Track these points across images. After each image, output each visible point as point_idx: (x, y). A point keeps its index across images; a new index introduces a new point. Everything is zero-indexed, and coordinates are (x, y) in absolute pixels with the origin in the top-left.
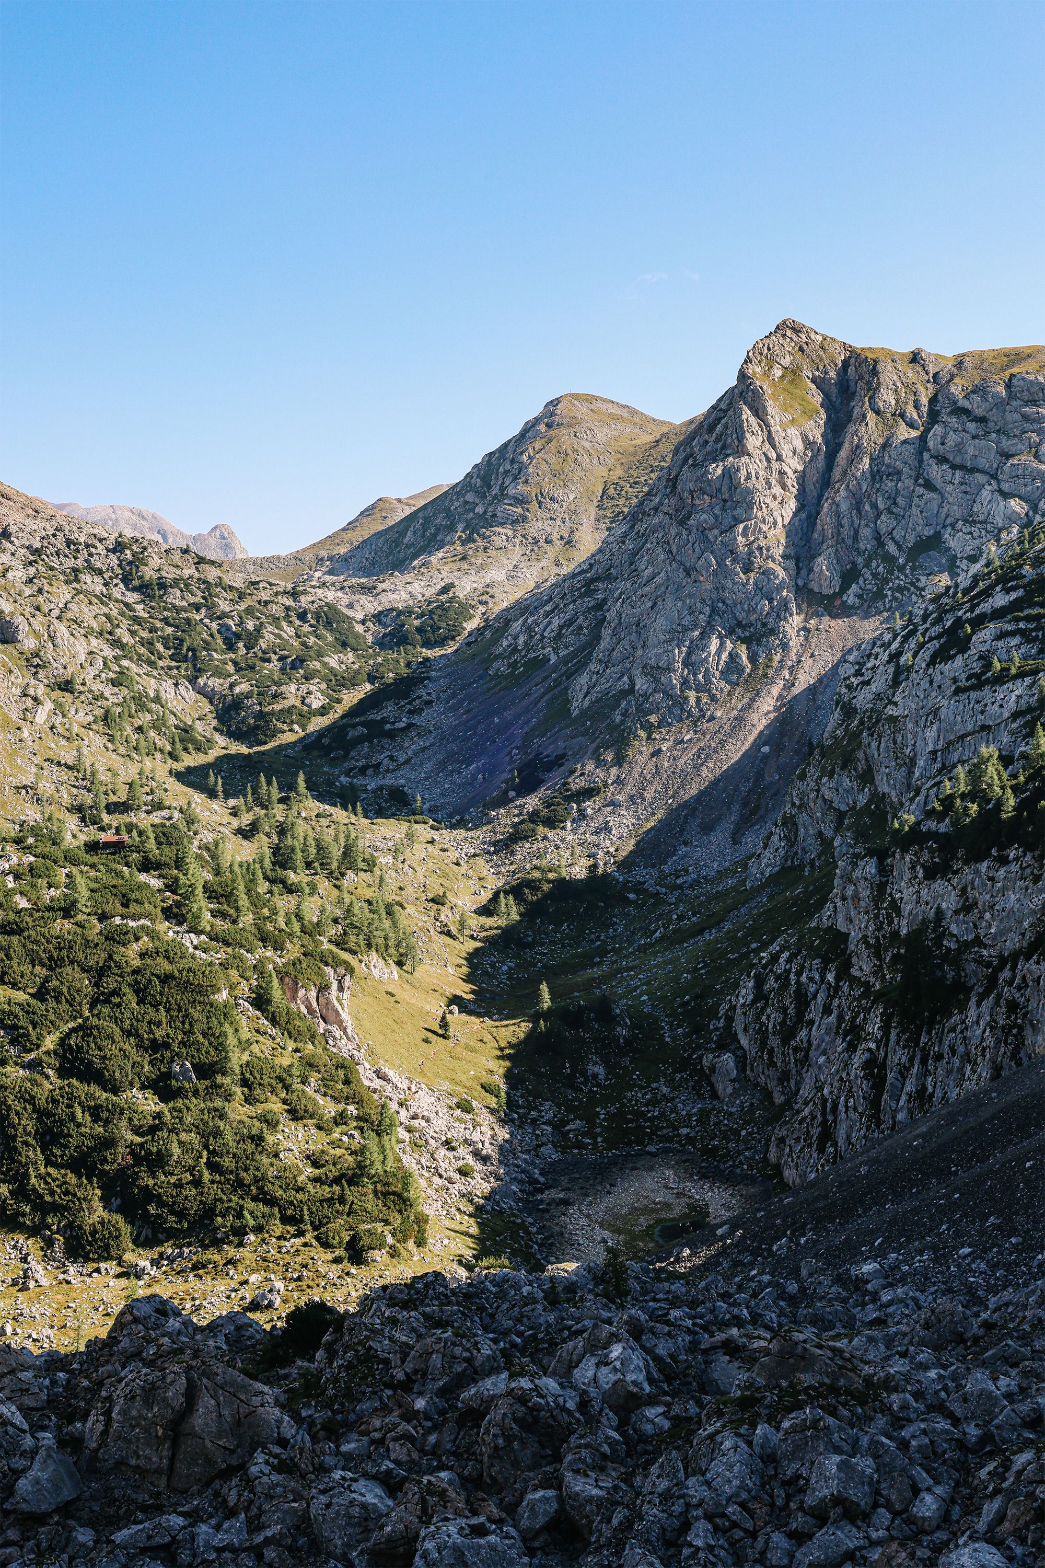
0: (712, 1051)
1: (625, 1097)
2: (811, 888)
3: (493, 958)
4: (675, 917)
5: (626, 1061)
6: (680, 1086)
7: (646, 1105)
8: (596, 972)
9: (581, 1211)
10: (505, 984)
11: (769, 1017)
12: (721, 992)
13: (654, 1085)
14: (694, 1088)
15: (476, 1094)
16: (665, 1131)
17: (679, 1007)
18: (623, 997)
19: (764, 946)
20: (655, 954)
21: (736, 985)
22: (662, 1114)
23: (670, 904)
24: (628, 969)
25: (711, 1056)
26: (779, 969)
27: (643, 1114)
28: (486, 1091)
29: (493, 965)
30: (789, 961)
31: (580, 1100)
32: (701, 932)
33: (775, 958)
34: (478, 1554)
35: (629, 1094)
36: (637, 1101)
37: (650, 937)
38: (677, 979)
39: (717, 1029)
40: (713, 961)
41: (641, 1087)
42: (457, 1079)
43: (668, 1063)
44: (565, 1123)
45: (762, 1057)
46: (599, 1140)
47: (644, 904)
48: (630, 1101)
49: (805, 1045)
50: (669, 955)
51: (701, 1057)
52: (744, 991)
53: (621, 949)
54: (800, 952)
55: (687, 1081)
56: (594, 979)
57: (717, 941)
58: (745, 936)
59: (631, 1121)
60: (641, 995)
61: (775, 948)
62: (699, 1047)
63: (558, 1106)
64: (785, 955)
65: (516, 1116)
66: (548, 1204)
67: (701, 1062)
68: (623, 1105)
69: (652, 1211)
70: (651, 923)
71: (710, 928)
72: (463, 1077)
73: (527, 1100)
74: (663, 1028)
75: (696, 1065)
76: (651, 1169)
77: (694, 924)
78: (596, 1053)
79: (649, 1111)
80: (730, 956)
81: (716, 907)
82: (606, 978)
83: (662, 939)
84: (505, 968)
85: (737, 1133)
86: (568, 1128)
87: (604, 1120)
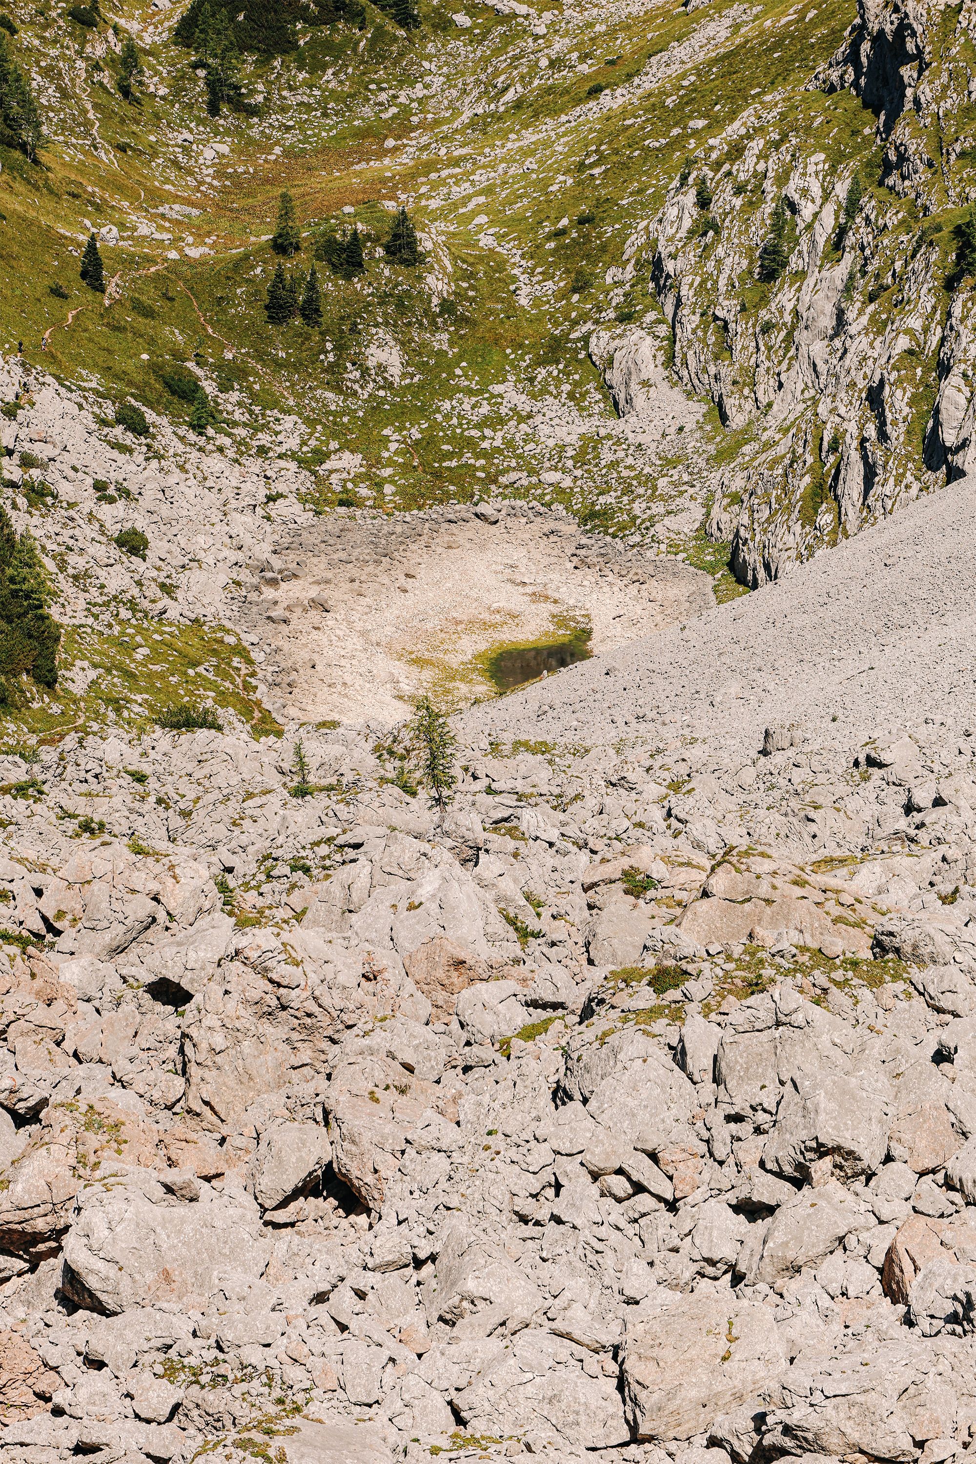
0: (609, 325)
1: (438, 410)
2: (811, 15)
3: (187, 135)
4: (544, 63)
5: (441, 340)
6: (544, 391)
7: (479, 426)
8: (387, 166)
9: (350, 623)
10: (211, 186)
11: (719, 262)
12: (629, 213)
13: (497, 389)
14: (571, 396)
15: (152, 396)
16: (513, 476)
17: (548, 238)
18: (441, 215)
19: (716, 124)
20: (504, 135)
21: (659, 199)
22: (510, 443)
23: (536, 37)
24: (456, 162)
25: (605, 335)
26: (744, 169)
27: (470, 443)
28: (173, 393)
29: (186, 150)
30: (763, 156)
31: (352, 413)
32: (595, 91)
33: (736, 151)
34: (180, 1232)
35: (447, 405)
36: (460, 417)
37: (496, 98)
38: (543, 185)
39: (618, 284)
40: (616, 152)
41: (470, 392)
42: (117, 368)
43: (521, 346)
44: (321, 456)
45: (704, 341)
46: (388, 489)
47: (484, 36)
48: (447, 417)
49: (788, 318)
50: (530, 137)
51: (586, 339)
52: (673, 212)
53: (437, 122)
54: (784, 138)
55: (558, 382)
56: (383, 181)
57: (624, 113)
58: (680, 107)
59: (449, 456)
60: (475, 213)
61: (735, 129)
62: (583, 318)
63: (310, 422)
64: (757, 145)
65: (227, 441)
66: (289, 608)
67: (586, 346)
68: (434, 426)
69: (486, 626)
70: (496, 74)
71: (613, 85)
72: (129, 366)
73: (251, 412)
74: (514, 279)
75: (576, 351)
76: (483, 547)
77: (585, 78)
78: (387, 324)
79: (484, 438)
80: (650, 143)
81: (623, 45)
82: (409, 178)
83: (518, 105)
84: (209, 154)
85: (649, 481)
86: (327, 465)
87: (396, 453)
